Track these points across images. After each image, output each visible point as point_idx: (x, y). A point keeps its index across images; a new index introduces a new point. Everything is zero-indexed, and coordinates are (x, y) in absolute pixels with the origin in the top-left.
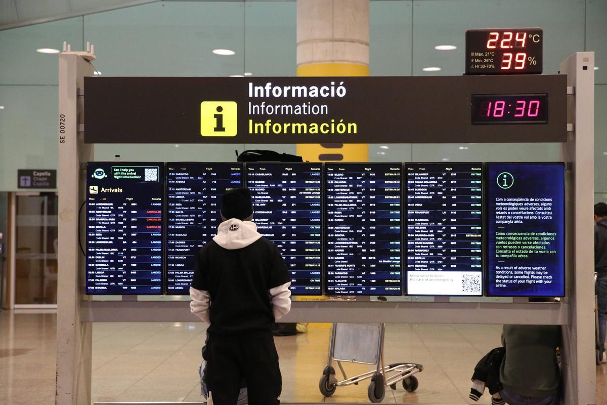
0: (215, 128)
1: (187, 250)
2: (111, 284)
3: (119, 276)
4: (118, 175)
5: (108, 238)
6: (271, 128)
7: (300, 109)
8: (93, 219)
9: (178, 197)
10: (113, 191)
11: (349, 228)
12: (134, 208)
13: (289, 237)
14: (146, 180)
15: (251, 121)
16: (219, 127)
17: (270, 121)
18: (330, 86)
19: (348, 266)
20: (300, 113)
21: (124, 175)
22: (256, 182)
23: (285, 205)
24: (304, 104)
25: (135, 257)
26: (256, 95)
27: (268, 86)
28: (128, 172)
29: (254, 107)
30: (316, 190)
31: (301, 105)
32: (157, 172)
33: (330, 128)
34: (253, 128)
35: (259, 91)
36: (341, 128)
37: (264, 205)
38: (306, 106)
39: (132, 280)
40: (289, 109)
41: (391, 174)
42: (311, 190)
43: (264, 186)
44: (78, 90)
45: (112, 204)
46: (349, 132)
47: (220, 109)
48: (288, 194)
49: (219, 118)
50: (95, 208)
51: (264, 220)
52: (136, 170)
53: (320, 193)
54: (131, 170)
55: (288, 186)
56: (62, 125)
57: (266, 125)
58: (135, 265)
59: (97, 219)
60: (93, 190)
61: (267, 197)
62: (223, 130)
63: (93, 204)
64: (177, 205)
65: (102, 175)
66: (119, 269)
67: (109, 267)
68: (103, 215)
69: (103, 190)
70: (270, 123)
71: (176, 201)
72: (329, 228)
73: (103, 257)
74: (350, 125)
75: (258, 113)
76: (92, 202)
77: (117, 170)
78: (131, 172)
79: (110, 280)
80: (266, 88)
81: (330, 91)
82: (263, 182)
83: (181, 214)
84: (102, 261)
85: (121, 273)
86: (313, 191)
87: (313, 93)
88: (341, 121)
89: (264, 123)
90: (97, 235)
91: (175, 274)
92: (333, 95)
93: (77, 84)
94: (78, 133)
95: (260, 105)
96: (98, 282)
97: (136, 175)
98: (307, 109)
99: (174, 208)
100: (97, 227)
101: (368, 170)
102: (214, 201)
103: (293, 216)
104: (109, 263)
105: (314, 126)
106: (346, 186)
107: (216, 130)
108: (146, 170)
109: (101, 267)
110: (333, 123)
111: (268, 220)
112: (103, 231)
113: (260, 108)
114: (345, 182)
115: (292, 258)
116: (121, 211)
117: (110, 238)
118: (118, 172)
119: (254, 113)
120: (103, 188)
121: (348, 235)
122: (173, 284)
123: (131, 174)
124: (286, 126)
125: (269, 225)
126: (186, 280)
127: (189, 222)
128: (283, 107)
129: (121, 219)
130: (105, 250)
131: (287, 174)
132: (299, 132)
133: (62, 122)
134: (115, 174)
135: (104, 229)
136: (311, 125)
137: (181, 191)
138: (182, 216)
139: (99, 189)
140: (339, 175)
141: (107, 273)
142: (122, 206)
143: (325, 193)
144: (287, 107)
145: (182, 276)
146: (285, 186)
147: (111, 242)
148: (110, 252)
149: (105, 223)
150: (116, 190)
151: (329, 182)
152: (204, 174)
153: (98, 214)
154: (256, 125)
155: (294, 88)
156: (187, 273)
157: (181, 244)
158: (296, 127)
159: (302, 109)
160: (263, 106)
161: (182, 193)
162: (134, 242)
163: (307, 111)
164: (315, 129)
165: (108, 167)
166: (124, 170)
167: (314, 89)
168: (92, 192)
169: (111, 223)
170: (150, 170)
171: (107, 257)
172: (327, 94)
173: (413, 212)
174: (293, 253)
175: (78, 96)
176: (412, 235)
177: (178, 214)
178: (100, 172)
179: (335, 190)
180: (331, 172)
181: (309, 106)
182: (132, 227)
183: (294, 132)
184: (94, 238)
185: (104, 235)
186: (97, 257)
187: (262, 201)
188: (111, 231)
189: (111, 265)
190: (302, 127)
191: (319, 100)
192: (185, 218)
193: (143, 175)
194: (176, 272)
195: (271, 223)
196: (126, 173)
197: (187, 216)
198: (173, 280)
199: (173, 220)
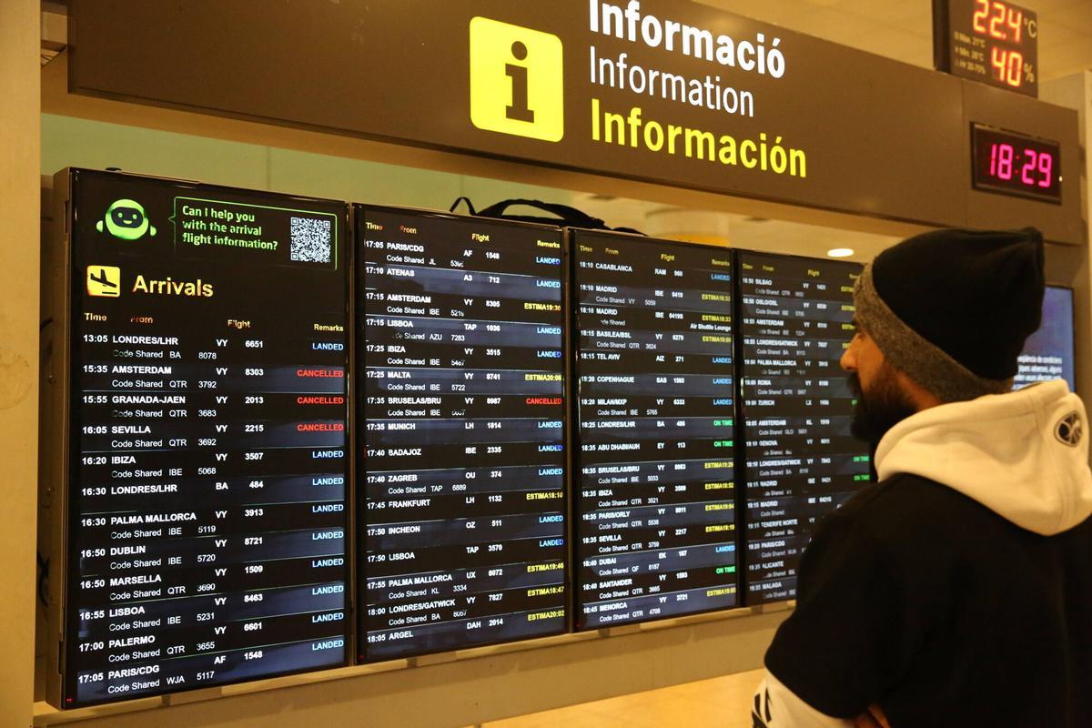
0: (508, 108)
1: (423, 502)
2: (171, 651)
3: (201, 617)
4: (196, 232)
5: (158, 473)
6: (641, 132)
8: (102, 399)
9: (396, 323)
10: (178, 291)
11: (783, 423)
12: (254, 358)
13: (672, 452)
14: (294, 257)
15: (595, 104)
16: (519, 109)
17: (638, 111)
18: (755, 45)
19: (785, 523)
20: (700, 102)
21: (221, 235)
22: (598, 289)
23: (660, 359)
24: (708, 78)
25: (258, 540)
26: (607, 30)
27: (633, 10)
28: (233, 222)
29: (602, 62)
30: (723, 319)
32: (332, 232)
33: (758, 156)
34: (605, 126)
35: (613, 18)
36: (778, 159)
37: (617, 357)
38: (712, 86)
39: (247, 627)
40: (678, 85)
42: (714, 318)
43: (617, 301)
45: (174, 341)
46: (793, 171)
47: (519, 50)
48: (668, 327)
50: (109, 354)
51: (617, 402)
52: (262, 218)
53: (729, 329)
54: (246, 217)
55: (667, 304)
57: (630, 120)
58: (260, 569)
59: (117, 400)
60: (104, 281)
61: (622, 335)
62: (528, 117)
63: (102, 338)
64: (391, 349)
65: (136, 224)
66: (202, 588)
67: (162, 586)
68: (140, 384)
69: (140, 283)
71: (389, 335)
72: (748, 423)
73: (142, 549)
74: (793, 154)
75: (612, 84)
76: (97, 328)
77: (192, 212)
78: (242, 223)
79: (165, 637)
80: (627, 14)
81: (755, 58)
82: (613, 289)
83: (402, 381)
84: (138, 564)
85: (207, 604)
86: (717, 323)
87: (725, 55)
88: (778, 140)
89: (626, 114)
90: (116, 460)
91: (388, 589)
92: (761, 69)
95: (615, 59)
96: (119, 651)
97: (263, 238)
98: (713, 94)
99: (381, 360)
100: (116, 430)
101: (814, 274)
102: (494, 340)
103: (679, 391)
104: (164, 570)
105: (728, 144)
106: (777, 313)
107: (510, 113)
108: (294, 221)
109: (130, 588)
110: (763, 142)
111: (625, 401)
112: (139, 443)
113: (617, 70)
114: (774, 303)
115: (678, 510)
116: (207, 370)
117: (166, 473)
118: (197, 218)
119: (602, 82)
120: (140, 278)
121: (784, 442)
122: (382, 623)
123: (246, 234)
125: (627, 418)
126: (421, 607)
127: (428, 407)
128: (664, 77)
129: (207, 399)
130: (149, 519)
131: (664, 272)
132: (701, 155)
134: (187, 226)
135: (145, 437)
136: (724, 140)
137: (402, 304)
138: (408, 387)
139: (127, 281)
140: (764, 282)
141: (154, 609)
142: (214, 348)
144: (674, 80)
145: (409, 594)
146: (660, 304)
147: (172, 488)
148: (165, 527)
149: (149, 414)
150: (191, 289)
151: (745, 301)
152: (468, 253)
153: (123, 377)
154: (609, 118)
155: (686, 31)
156: (424, 580)
157: (404, 485)
158: (694, 141)
159: (704, 91)
160: (622, 65)
161: (408, 310)
162: (255, 485)
163: (714, 100)
164: (730, 151)
166: (220, 215)
167: (725, 44)
168: (95, 289)
169: (173, 414)
170: (307, 222)
171: (158, 547)
172: (751, 64)
174: (681, 498)
177: (396, 381)
178: (128, 212)
179: (758, 322)
180: (748, 274)
182: (249, 428)
183: (689, 152)
184: (105, 476)
185: (146, 459)
186: (115, 551)
187: (612, 345)
188: (173, 443)
189: (171, 576)
190: (706, 143)
191: (736, 77)
192: (416, 395)
193: (286, 242)
194: (391, 583)
195: (634, 412)
196: (229, 224)
197: (422, 388)
198: (381, 611)
199: (381, 400)
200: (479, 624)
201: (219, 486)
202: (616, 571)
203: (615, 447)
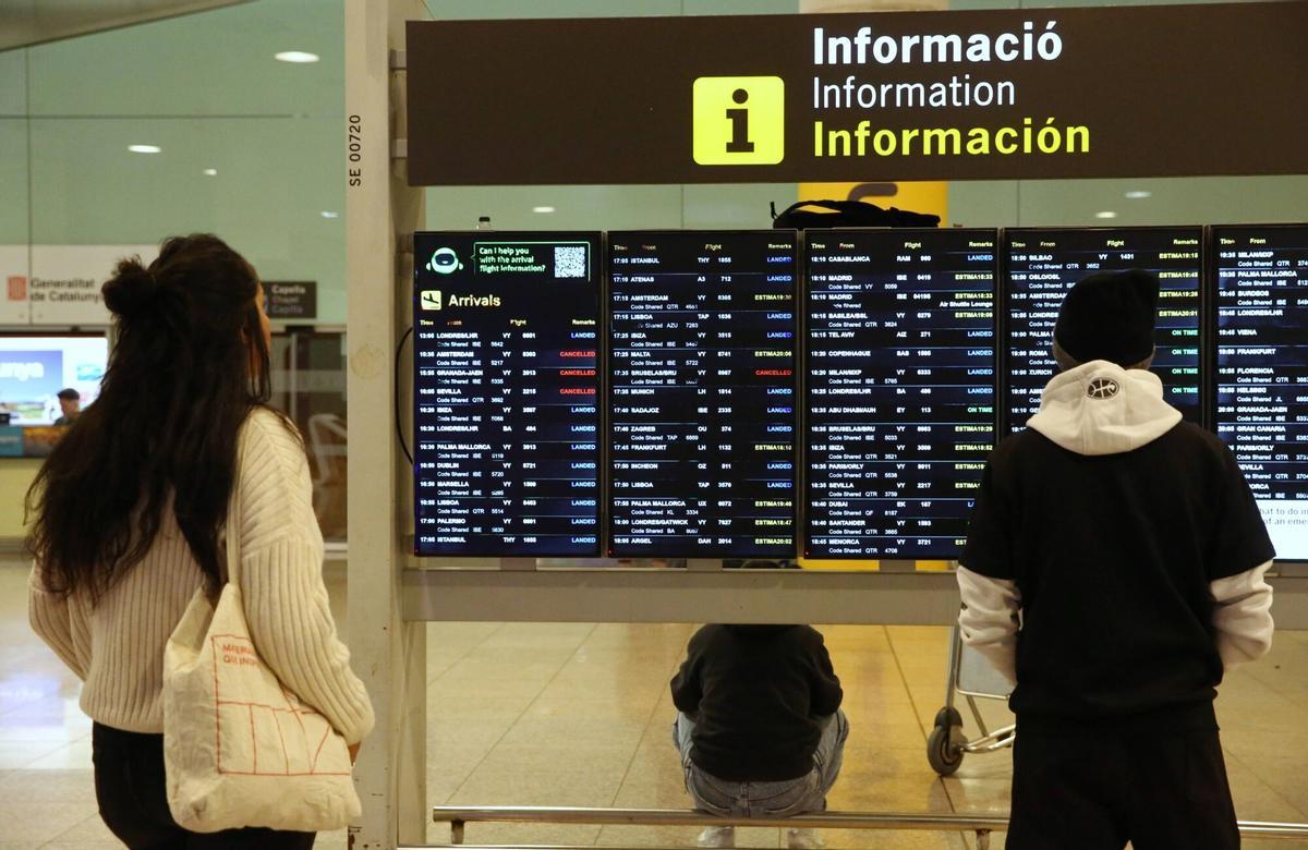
0: (728, 145)
1: (660, 447)
2: (476, 530)
3: (495, 511)
4: (489, 264)
5: (466, 419)
6: (869, 141)
7: (943, 92)
8: (431, 373)
9: (637, 317)
10: (477, 303)
12: (529, 345)
13: (914, 416)
14: (557, 275)
15: (819, 126)
16: (740, 142)
17: (866, 124)
18: (1020, 34)
20: (943, 102)
21: (505, 265)
22: (831, 278)
23: (903, 335)
24: (955, 79)
25: (532, 466)
26: (833, 60)
27: (863, 36)
28: (514, 255)
29: (827, 89)
30: (982, 296)
31: (947, 82)
32: (586, 255)
33: (1020, 140)
34: (825, 141)
35: (840, 48)
36: (1048, 139)
37: (851, 335)
38: (960, 85)
39: (526, 521)
40: (916, 91)
41: (1175, 256)
42: (970, 296)
43: (852, 287)
44: (392, 55)
45: (474, 335)
46: (1070, 148)
47: (740, 96)
48: (912, 306)
49: (739, 119)
50: (433, 345)
51: (851, 372)
52: (534, 251)
53: (991, 304)
54: (522, 251)
55: (911, 286)
56: (354, 141)
57: (856, 133)
58: (534, 484)
59: (440, 373)
60: (432, 300)
61: (858, 316)
62: (749, 148)
63: (431, 336)
64: (634, 336)
65: (451, 263)
66: (494, 493)
67: (470, 489)
68: (454, 363)
69: (453, 300)
70: (867, 129)
71: (632, 326)
72: (1015, 391)
73: (456, 465)
74: (1071, 132)
75: (838, 105)
76: (427, 329)
77: (486, 252)
78: (520, 255)
79: (472, 520)
80: (856, 41)
81: (1020, 47)
82: (849, 278)
83: (644, 359)
84: (454, 474)
85: (499, 504)
86: (975, 300)
87: (978, 53)
88: (1050, 120)
89: (852, 129)
90: (440, 410)
91: (630, 507)
92: (1028, 56)
93: (390, 39)
94: (393, 160)
95: (841, 84)
96: (444, 526)
97: (535, 264)
98: (961, 92)
99: (626, 344)
100: (440, 391)
101: (1116, 244)
102: (725, 326)
103: (924, 362)
104: (470, 479)
105: (979, 136)
106: (1060, 286)
107: (731, 148)
108: (557, 250)
109: (450, 489)
110: (1028, 126)
111: (860, 372)
112: (454, 400)
113: (843, 93)
114: (1055, 277)
115: (920, 467)
116: (497, 353)
117: (471, 419)
118: (489, 255)
119: (826, 105)
120: (453, 297)
122: (626, 531)
123: (521, 261)
124: (907, 136)
125: (863, 386)
126: (658, 522)
127: (665, 378)
128: (899, 88)
130: (461, 447)
131: (908, 259)
132: (942, 150)
133: (355, 133)
134: (483, 261)
135: (458, 396)
136: (972, 133)
137: (644, 303)
138: (648, 363)
139: (445, 299)
140: (1041, 258)
141: (464, 503)
142: (501, 339)
143: (1004, 305)
144: (911, 88)
145: (648, 512)
146: (902, 287)
147: (475, 428)
148: (471, 453)
149: (459, 382)
150: (486, 302)
151: (1015, 277)
153: (443, 359)
154: (833, 136)
155: (928, 41)
156: (660, 504)
157: (644, 434)
158: (935, 139)
159: (949, 91)
160: (848, 87)
161: (648, 307)
162: (529, 429)
163: (961, 97)
164: (981, 142)
165: (463, 242)
166: (505, 251)
167: (979, 42)
168: (426, 305)
169: (475, 381)
170: (567, 250)
171: (466, 465)
172: (1014, 54)
173: (1231, 352)
174: (924, 456)
175: (392, 69)
176: (1230, 409)
177: (637, 359)
178: (445, 256)
179: (1031, 296)
180: (1019, 252)
181: (967, 85)
182: (526, 391)
183: (927, 150)
184: (433, 419)
185: (458, 410)
186: (440, 465)
187: (846, 324)
188: (475, 400)
189: (474, 484)
190: (950, 139)
191: (992, 70)
192: (654, 368)
193: (551, 265)
194: (633, 503)
195: (868, 381)
196: (510, 257)
197: (660, 363)
198: (625, 522)
199: (626, 373)
200: (709, 541)
201: (505, 429)
202: (846, 513)
203: (846, 410)
